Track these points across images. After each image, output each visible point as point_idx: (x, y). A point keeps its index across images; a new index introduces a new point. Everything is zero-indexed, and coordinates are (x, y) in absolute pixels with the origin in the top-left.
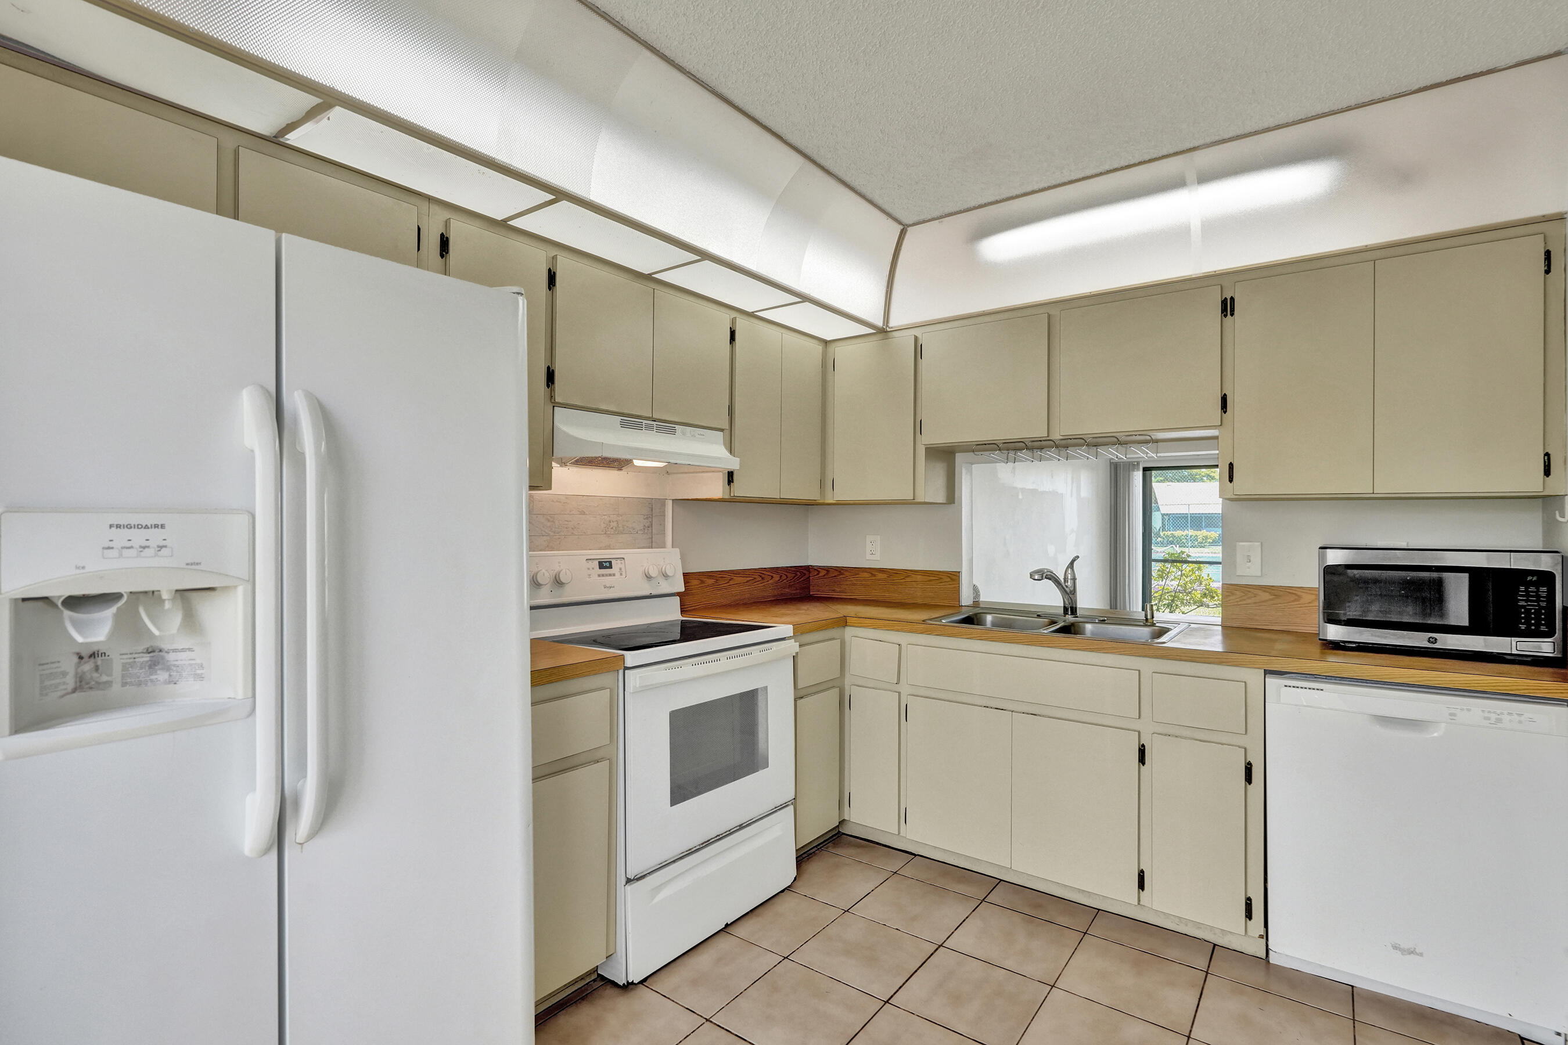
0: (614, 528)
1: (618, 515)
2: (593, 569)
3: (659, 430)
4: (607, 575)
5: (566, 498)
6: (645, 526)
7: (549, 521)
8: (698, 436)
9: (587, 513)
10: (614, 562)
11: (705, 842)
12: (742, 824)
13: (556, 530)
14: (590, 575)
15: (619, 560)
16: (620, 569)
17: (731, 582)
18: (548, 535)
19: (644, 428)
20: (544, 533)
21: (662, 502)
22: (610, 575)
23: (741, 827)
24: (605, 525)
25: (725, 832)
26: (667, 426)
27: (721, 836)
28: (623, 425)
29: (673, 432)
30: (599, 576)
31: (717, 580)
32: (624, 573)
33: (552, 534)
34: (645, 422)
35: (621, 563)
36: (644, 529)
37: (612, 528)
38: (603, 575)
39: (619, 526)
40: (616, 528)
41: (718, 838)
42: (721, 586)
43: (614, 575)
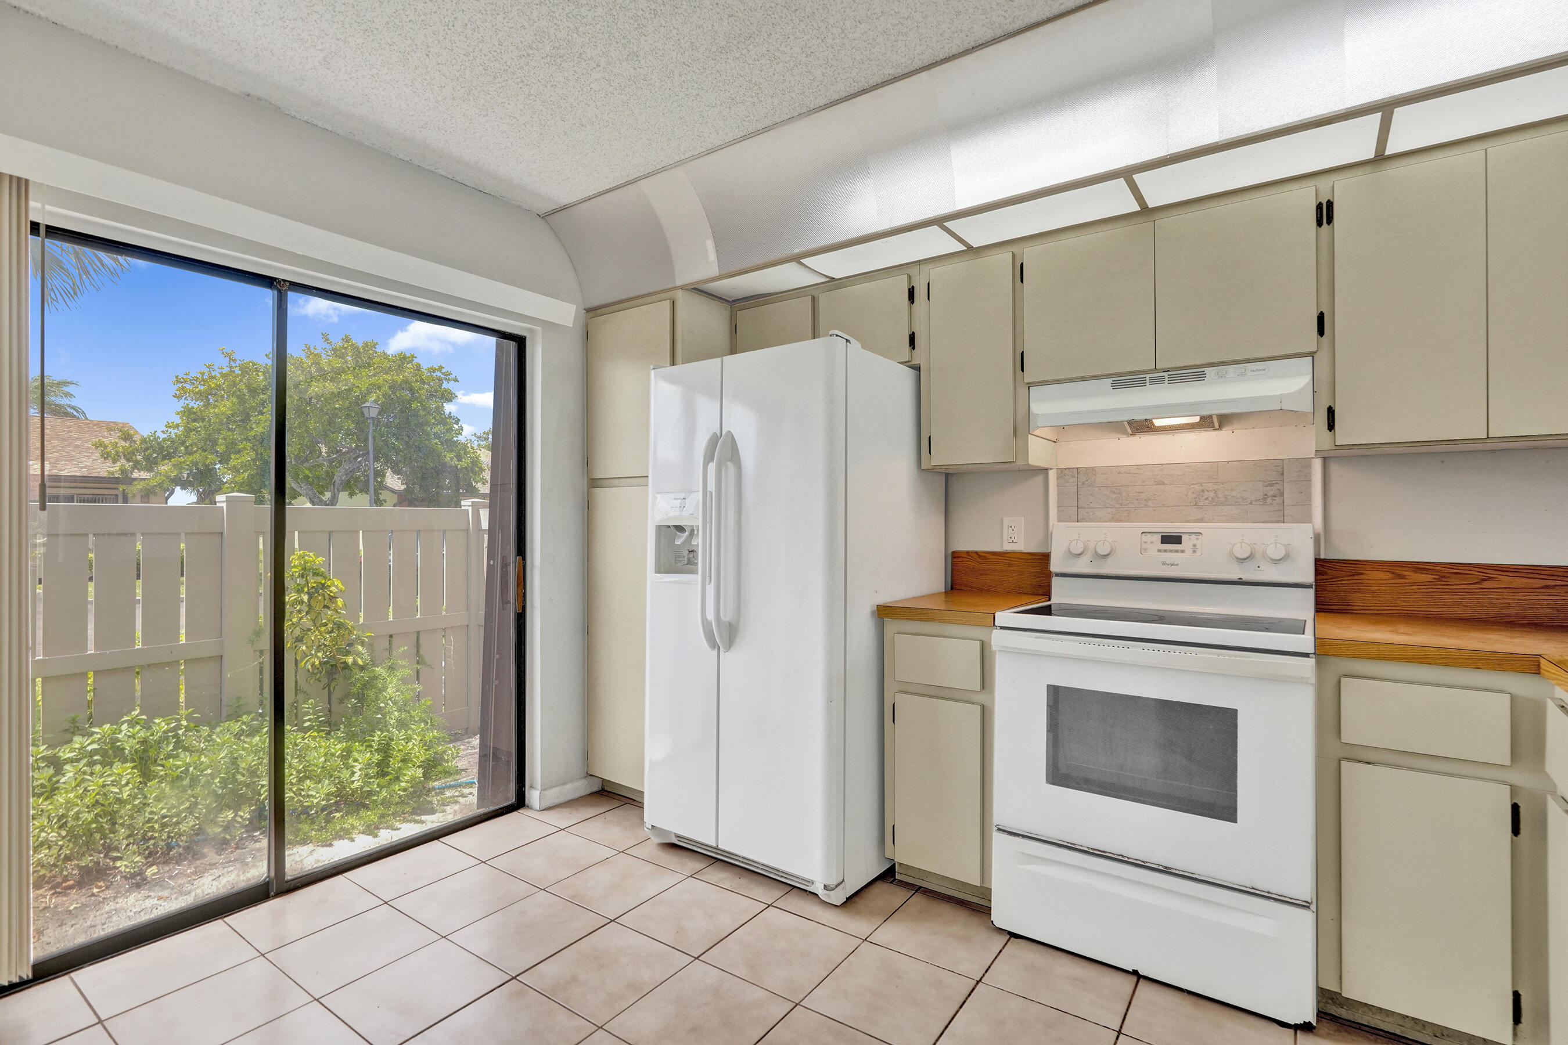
0: (1210, 499)
1: (1217, 483)
2: (1152, 543)
3: (1173, 380)
4: (1171, 551)
5: (1138, 469)
6: (1266, 495)
7: (1114, 493)
8: (1250, 373)
9: (1166, 482)
10: (1184, 538)
11: (1099, 851)
12: (1170, 868)
13: (1124, 502)
14: (1146, 549)
15: (1193, 536)
16: (1194, 545)
17: (1486, 584)
18: (1114, 507)
19: (1148, 384)
20: (1108, 505)
21: (1305, 464)
22: (1177, 551)
23: (1167, 871)
24: (1194, 496)
25: (1137, 860)
26: (1193, 373)
27: (1126, 859)
28: (1115, 386)
29: (1201, 377)
30: (1159, 551)
31: (1444, 577)
32: (1198, 553)
33: (1117, 506)
34: (1148, 376)
35: (1197, 539)
36: (1265, 499)
37: (1206, 499)
38: (1165, 551)
39: (1219, 496)
40: (1212, 498)
41: (1120, 858)
42: (1452, 587)
43: (1183, 551)
